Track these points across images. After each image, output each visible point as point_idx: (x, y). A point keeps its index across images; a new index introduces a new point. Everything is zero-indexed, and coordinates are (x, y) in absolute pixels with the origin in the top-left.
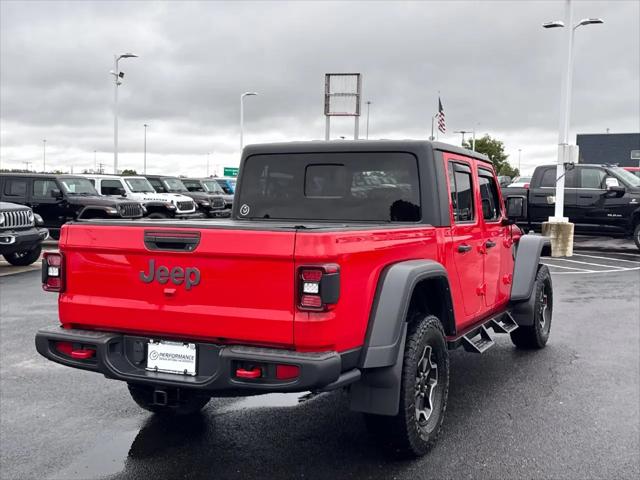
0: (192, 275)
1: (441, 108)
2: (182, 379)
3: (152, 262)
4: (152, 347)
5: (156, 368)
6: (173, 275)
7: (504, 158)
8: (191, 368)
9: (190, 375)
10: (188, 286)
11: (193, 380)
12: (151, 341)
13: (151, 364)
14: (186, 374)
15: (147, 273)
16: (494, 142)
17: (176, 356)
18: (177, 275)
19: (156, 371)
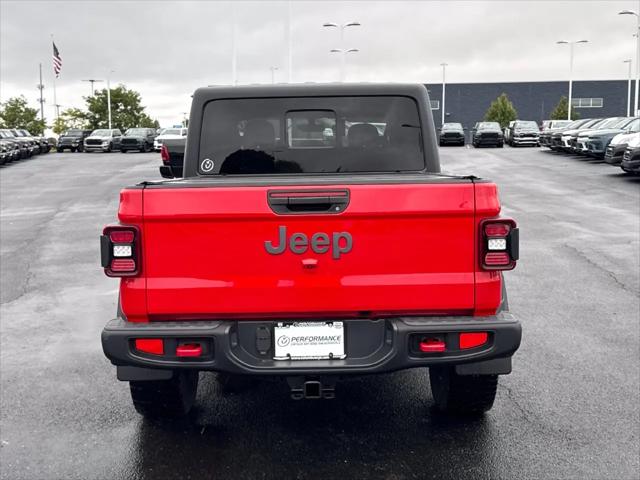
0: (343, 242)
1: (56, 53)
2: (326, 364)
3: (283, 229)
4: (281, 332)
5: (288, 355)
6: (315, 243)
7: (142, 109)
8: (338, 350)
9: (338, 359)
10: (336, 254)
11: (341, 364)
12: (280, 324)
13: (280, 352)
14: (332, 358)
15: (276, 243)
16: (130, 92)
17: (314, 339)
18: (321, 242)
19: (289, 359)
